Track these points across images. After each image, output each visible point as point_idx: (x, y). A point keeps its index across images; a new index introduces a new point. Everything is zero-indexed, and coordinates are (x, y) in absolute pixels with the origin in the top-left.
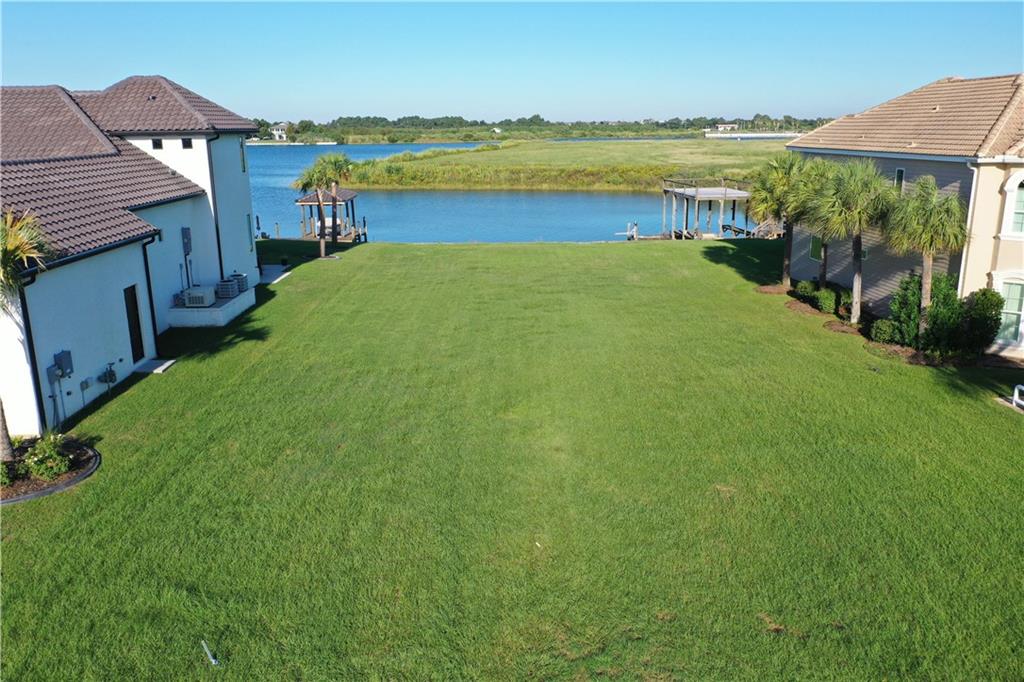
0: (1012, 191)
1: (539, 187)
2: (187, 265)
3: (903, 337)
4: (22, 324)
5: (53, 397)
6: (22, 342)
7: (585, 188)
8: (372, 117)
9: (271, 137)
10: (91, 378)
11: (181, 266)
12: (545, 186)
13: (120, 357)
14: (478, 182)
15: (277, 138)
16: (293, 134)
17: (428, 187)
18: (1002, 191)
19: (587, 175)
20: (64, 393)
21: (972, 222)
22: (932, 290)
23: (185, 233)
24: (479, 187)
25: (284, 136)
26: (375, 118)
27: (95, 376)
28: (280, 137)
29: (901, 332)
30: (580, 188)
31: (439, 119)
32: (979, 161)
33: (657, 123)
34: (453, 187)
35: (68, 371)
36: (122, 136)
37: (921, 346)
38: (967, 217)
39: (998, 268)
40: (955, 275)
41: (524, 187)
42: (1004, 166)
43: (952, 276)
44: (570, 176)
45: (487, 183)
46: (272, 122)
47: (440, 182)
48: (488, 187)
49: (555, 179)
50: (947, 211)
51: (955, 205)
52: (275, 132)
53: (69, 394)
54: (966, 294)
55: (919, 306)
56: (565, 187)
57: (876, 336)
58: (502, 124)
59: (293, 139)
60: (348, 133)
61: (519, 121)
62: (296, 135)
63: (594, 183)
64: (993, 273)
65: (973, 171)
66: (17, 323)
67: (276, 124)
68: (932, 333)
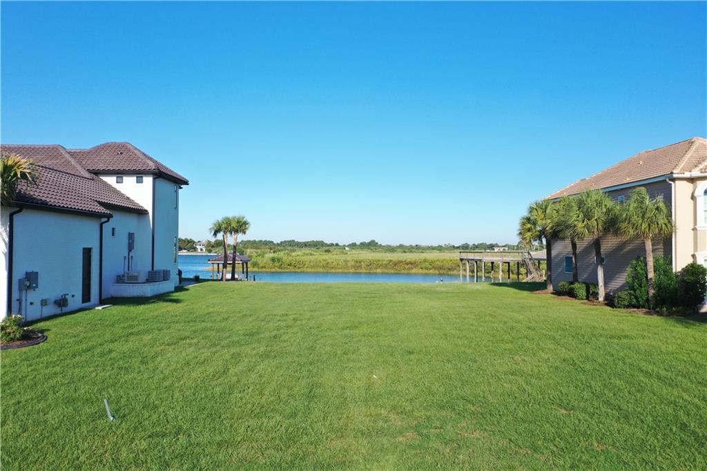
0: (700, 196)
1: (375, 271)
2: (129, 259)
3: (638, 301)
4: (7, 240)
5: (19, 301)
6: (5, 255)
7: (406, 272)
8: (263, 240)
9: (195, 249)
10: (49, 299)
11: (125, 257)
12: (379, 271)
13: (73, 294)
14: (333, 268)
15: (199, 250)
16: (210, 248)
17: (299, 270)
18: (693, 197)
19: (407, 264)
20: (28, 303)
21: (675, 215)
22: (654, 266)
23: (131, 236)
24: (333, 271)
25: (204, 249)
26: (265, 241)
27: (53, 299)
28: (201, 250)
29: (636, 298)
30: (403, 271)
31: (308, 242)
32: (675, 176)
33: (454, 246)
34: (316, 270)
35: (34, 285)
36: (97, 173)
37: (651, 306)
38: (671, 212)
39: (699, 249)
40: (670, 256)
41: (365, 271)
42: (692, 180)
43: (667, 258)
44: (396, 264)
45: (339, 268)
46: (196, 241)
47: (307, 267)
48: (340, 270)
49: (386, 266)
50: (657, 209)
51: (662, 205)
52: (198, 247)
53: (31, 304)
54: (679, 269)
55: (647, 277)
56: (393, 271)
57: (618, 303)
58: (349, 246)
59: (210, 251)
60: (247, 248)
61: (362, 244)
62: (212, 249)
63: (412, 268)
64: (696, 253)
65: (671, 184)
66: (4, 240)
67: (199, 242)
68: (659, 296)
